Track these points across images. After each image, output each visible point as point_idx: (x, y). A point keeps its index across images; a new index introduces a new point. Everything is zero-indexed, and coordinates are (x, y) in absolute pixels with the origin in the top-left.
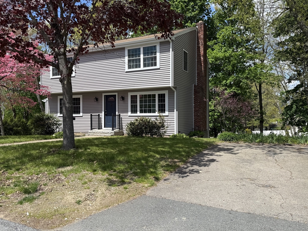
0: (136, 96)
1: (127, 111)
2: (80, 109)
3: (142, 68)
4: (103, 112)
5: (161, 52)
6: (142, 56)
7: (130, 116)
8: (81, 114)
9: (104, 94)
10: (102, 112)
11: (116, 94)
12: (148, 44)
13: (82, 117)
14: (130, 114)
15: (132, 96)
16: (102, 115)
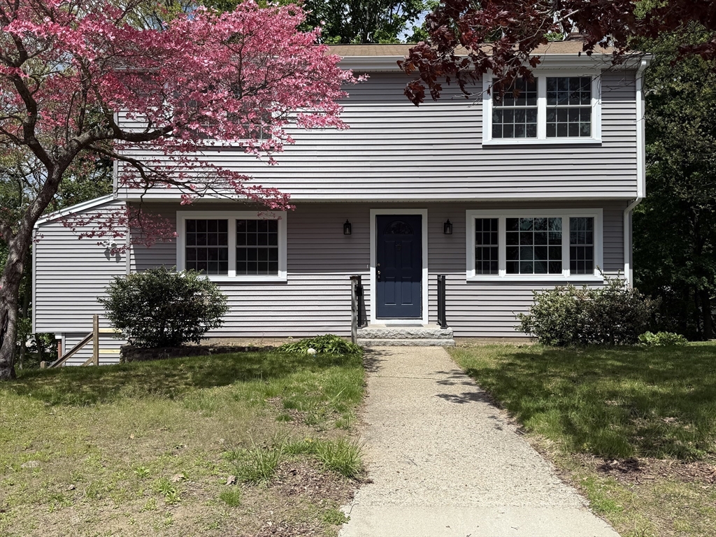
0: (495, 222)
1: (462, 267)
2: (277, 259)
3: (542, 137)
4: (373, 270)
5: (605, 97)
6: (542, 104)
7: (470, 283)
8: (282, 275)
9: (374, 213)
10: (369, 270)
11: (424, 213)
12: (565, 70)
13: (284, 283)
14: (471, 274)
15: (478, 222)
16: (370, 278)
